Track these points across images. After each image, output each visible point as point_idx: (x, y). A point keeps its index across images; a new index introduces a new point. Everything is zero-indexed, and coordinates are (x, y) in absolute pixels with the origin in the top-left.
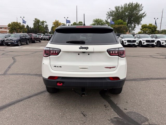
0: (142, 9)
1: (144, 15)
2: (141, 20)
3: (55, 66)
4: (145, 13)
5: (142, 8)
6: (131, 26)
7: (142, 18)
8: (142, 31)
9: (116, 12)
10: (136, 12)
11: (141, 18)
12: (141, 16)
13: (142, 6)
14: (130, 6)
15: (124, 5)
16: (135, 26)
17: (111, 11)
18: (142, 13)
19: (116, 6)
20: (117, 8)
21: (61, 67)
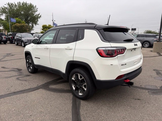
0: (37, 11)
1: (39, 16)
2: (38, 21)
3: (122, 65)
4: (40, 15)
5: (36, 9)
6: (29, 25)
7: (39, 19)
8: (43, 31)
9: (10, 9)
10: (32, 12)
11: (37, 18)
12: (37, 16)
13: (36, 7)
14: (25, 5)
15: (18, 3)
16: (33, 25)
17: (3, 7)
18: (37, 14)
19: (9, 3)
20: (10, 5)
21: (126, 64)
